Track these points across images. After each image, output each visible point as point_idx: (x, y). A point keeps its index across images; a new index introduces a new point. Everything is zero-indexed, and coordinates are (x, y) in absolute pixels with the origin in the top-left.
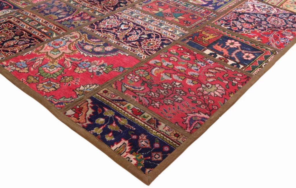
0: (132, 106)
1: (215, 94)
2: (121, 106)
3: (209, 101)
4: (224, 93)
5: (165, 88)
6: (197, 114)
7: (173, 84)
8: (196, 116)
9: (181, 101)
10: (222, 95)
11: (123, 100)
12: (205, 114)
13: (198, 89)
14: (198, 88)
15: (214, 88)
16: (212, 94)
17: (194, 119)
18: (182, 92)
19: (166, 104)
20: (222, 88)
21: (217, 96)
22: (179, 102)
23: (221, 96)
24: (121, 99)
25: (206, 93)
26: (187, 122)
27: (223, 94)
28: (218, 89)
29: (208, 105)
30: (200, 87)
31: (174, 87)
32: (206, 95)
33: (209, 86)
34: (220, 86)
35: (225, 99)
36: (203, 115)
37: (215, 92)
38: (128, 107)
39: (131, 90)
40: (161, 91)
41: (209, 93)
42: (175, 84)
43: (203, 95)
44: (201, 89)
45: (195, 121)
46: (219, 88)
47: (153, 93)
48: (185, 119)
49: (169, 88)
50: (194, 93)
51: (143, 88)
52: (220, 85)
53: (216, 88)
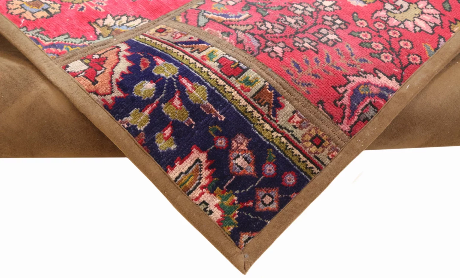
0: (220, 53)
1: (416, 26)
2: (195, 54)
3: (402, 44)
4: (438, 22)
5: (299, 12)
6: (371, 78)
7: (317, 4)
8: (368, 83)
9: (335, 42)
10: (432, 28)
11: (200, 42)
12: (390, 78)
13: (376, 15)
14: (376, 12)
15: (414, 11)
16: (410, 25)
17: (362, 91)
18: (338, 22)
19: (299, 49)
20: (433, 11)
21: (421, 30)
22: (330, 43)
23: (430, 31)
24: (195, 39)
25: (393, 22)
26: (346, 100)
27: (436, 25)
28: (422, 13)
29: (397, 53)
30: (381, 10)
31: (318, 11)
32: (394, 27)
33: (402, 6)
34: (430, 6)
35: (441, 37)
36: (384, 80)
37: (417, 20)
38: (211, 55)
39: (219, 21)
40: (289, 19)
41: (403, 23)
42: (321, 4)
43: (388, 29)
44: (383, 14)
45: (364, 97)
46: (425, 11)
47: (269, 25)
48: (342, 90)
49: (307, 13)
50: (365, 24)
51: (246, 15)
52: (428, 3)
53: (418, 11)
